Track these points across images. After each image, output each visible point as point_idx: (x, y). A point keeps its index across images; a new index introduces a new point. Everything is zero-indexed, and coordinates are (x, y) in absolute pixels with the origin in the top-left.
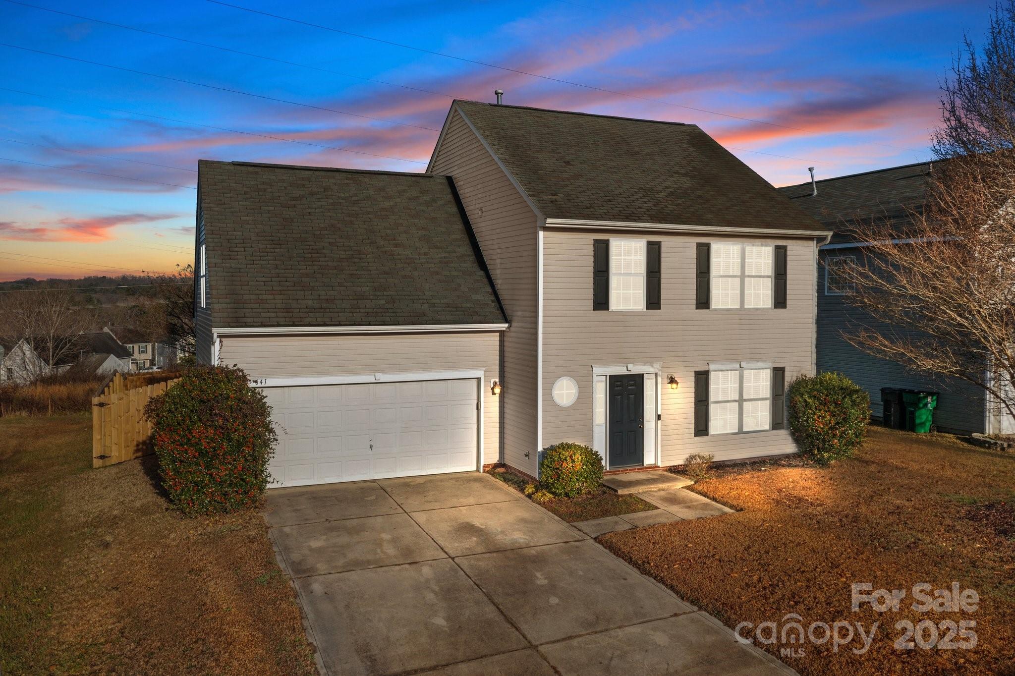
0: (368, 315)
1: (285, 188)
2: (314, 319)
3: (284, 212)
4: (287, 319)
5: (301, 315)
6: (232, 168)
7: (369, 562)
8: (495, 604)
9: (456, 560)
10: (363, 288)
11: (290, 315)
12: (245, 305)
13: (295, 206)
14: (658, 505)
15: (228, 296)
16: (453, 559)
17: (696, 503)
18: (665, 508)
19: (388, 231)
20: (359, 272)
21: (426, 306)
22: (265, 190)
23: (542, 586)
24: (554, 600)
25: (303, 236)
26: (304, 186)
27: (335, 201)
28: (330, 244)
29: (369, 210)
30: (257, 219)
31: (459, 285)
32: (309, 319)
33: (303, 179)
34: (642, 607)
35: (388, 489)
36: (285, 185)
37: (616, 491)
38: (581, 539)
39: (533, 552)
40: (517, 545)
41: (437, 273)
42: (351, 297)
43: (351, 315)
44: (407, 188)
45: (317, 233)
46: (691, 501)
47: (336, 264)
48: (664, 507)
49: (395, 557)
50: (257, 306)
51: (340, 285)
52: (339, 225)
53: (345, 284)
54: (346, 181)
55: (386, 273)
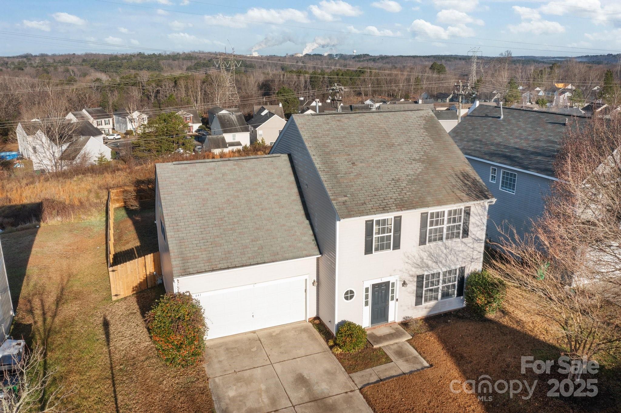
2: (223, 265)
3: (203, 195)
5: (216, 263)
6: (173, 167)
10: (246, 241)
11: (211, 264)
12: (188, 261)
13: (208, 189)
14: (392, 358)
16: (294, 407)
19: (258, 199)
20: (243, 230)
21: (278, 248)
22: (192, 180)
25: (214, 209)
27: (229, 182)
28: (228, 213)
29: (247, 186)
30: (189, 201)
31: (296, 232)
33: (211, 169)
37: (373, 346)
38: (353, 389)
40: (323, 396)
41: (284, 225)
42: (240, 248)
44: (267, 167)
45: (221, 206)
46: (409, 354)
47: (231, 227)
48: (395, 360)
49: (268, 405)
50: (194, 260)
51: (235, 240)
52: (232, 199)
53: (237, 239)
55: (257, 229)
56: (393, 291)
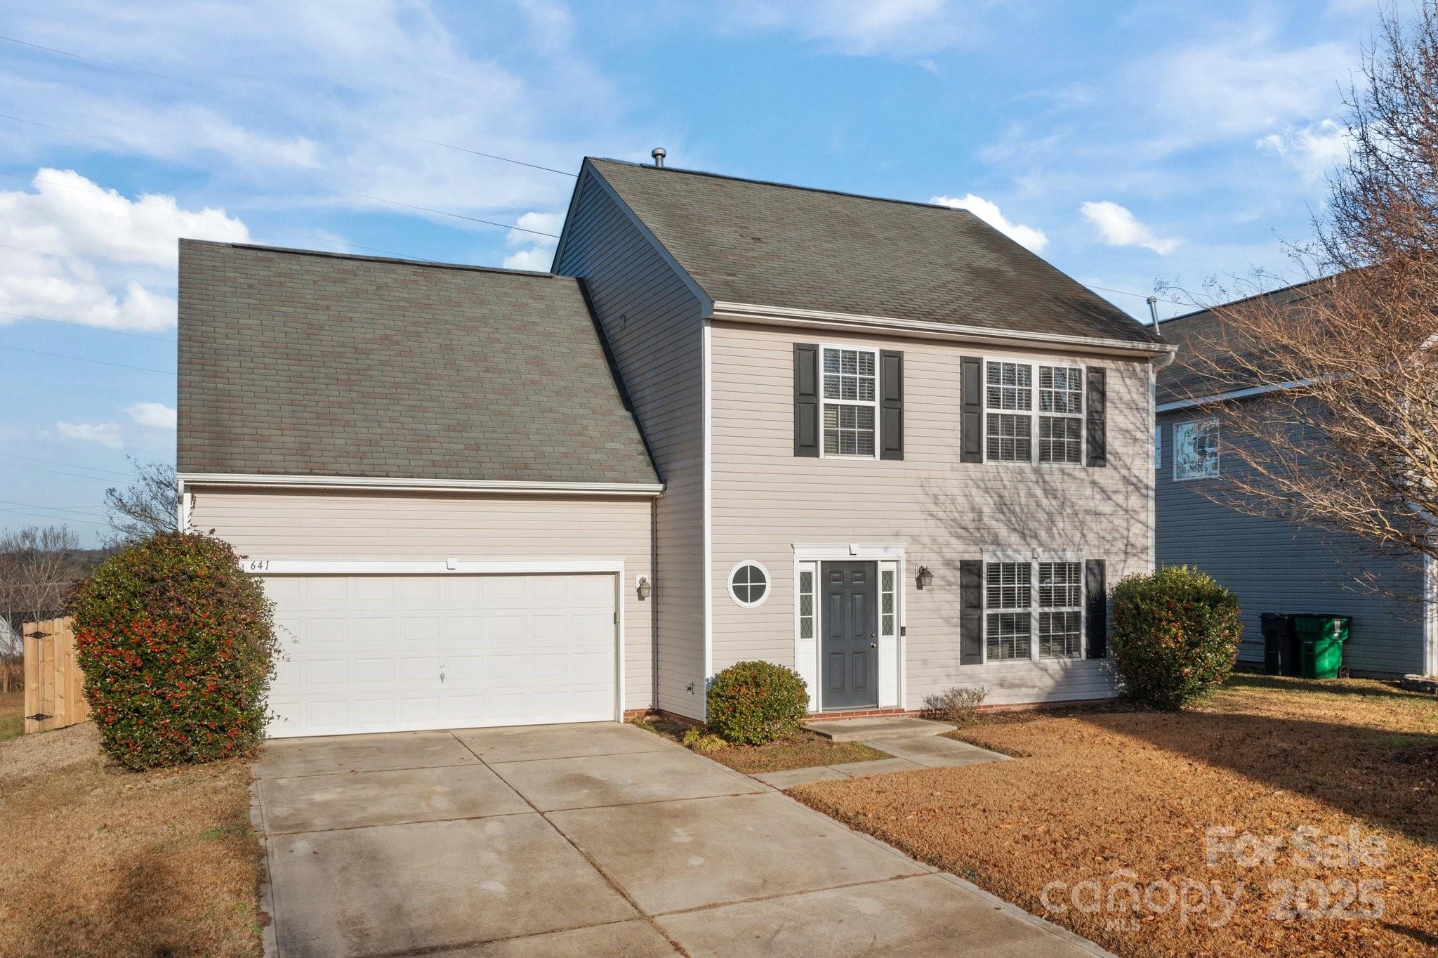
0: (434, 463)
1: (315, 282)
2: (345, 467)
3: (309, 316)
4: (300, 465)
5: (326, 460)
6: (231, 251)
7: (401, 817)
8: (594, 866)
9: (547, 815)
10: (428, 426)
11: (307, 459)
12: (233, 443)
13: (328, 308)
14: (894, 754)
15: (207, 428)
16: (542, 814)
17: (956, 752)
18: (906, 757)
19: (476, 349)
20: (424, 404)
21: (531, 454)
22: (281, 284)
23: (681, 844)
24: (696, 861)
25: (337, 349)
26: (344, 281)
27: (393, 303)
28: (381, 363)
29: (448, 318)
30: (265, 323)
31: (586, 428)
32: (337, 467)
33: (344, 272)
34: (844, 869)
35: (466, 741)
36: (314, 278)
37: (830, 737)
38: (760, 791)
39: (678, 805)
40: (654, 799)
41: (551, 410)
42: (408, 438)
43: (407, 462)
44: (510, 291)
45: (359, 346)
46: (950, 749)
47: (386, 391)
48: (902, 756)
49: (448, 811)
50: (255, 444)
51: (392, 419)
52: (396, 338)
53: (401, 419)
54: (414, 278)
55: (467, 406)
56: (888, 600)
